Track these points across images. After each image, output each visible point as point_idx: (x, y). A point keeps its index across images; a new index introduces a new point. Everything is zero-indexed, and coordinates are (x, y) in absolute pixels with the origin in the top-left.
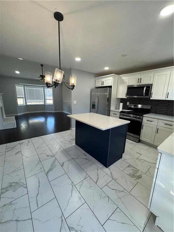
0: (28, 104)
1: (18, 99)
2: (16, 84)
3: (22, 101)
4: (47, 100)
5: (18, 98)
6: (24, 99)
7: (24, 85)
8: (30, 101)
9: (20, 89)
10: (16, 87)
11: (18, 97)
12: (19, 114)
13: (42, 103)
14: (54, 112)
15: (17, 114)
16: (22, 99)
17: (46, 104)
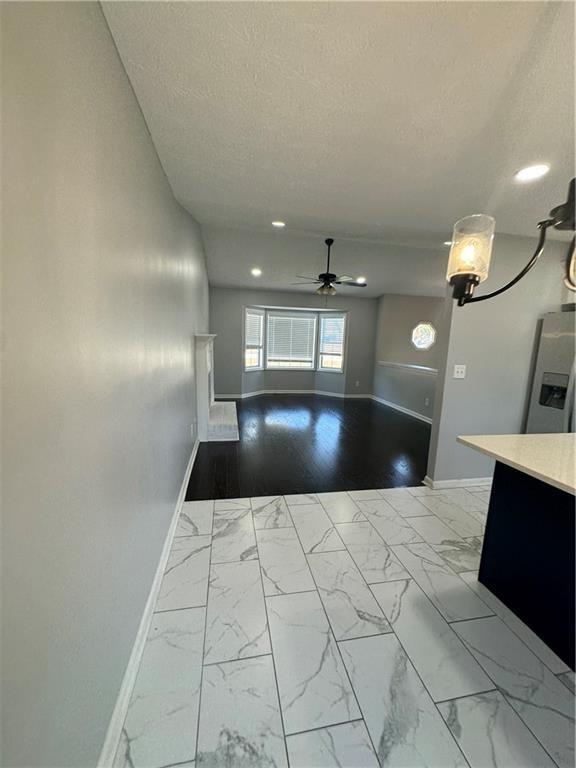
0: (270, 365)
1: (248, 351)
2: (248, 307)
3: (256, 356)
4: (324, 356)
5: (249, 347)
6: (261, 350)
7: (266, 309)
8: (277, 358)
9: (254, 321)
10: (248, 315)
11: (248, 343)
12: (244, 396)
13: (309, 366)
14: (342, 396)
15: (241, 393)
16: (257, 350)
17: (320, 369)
